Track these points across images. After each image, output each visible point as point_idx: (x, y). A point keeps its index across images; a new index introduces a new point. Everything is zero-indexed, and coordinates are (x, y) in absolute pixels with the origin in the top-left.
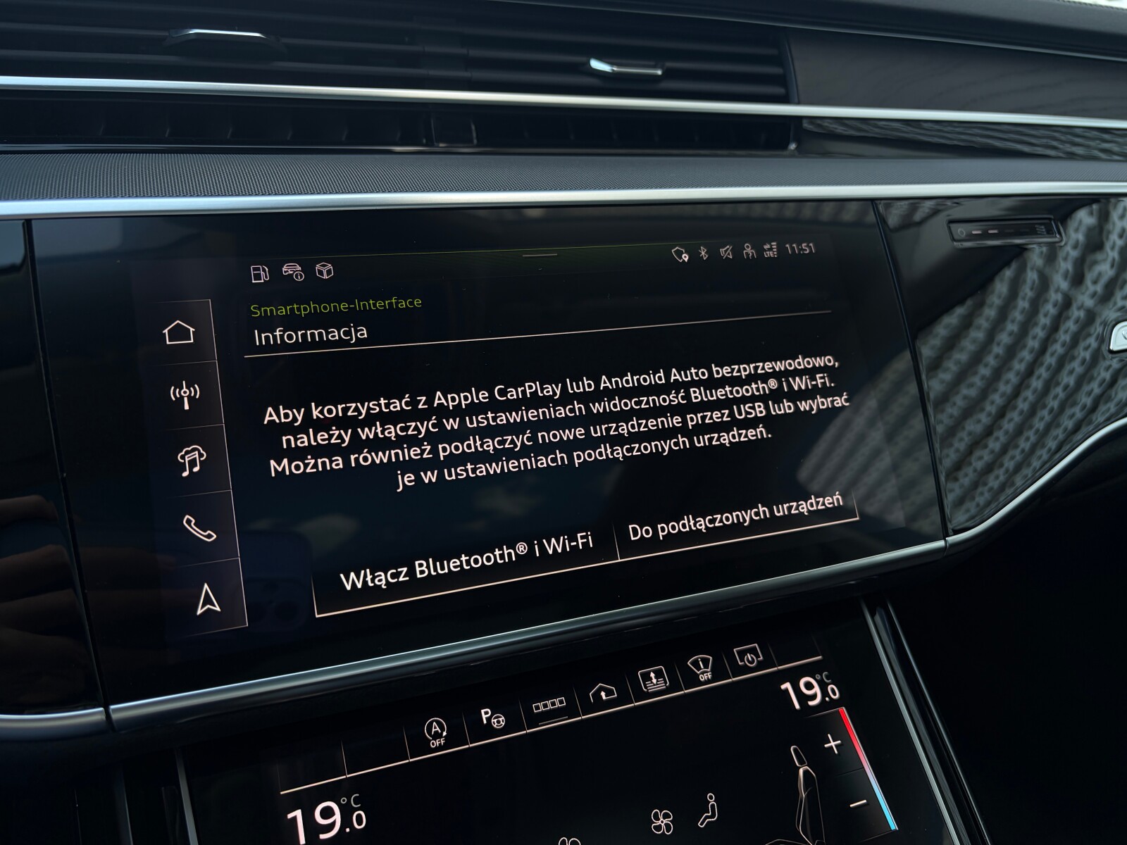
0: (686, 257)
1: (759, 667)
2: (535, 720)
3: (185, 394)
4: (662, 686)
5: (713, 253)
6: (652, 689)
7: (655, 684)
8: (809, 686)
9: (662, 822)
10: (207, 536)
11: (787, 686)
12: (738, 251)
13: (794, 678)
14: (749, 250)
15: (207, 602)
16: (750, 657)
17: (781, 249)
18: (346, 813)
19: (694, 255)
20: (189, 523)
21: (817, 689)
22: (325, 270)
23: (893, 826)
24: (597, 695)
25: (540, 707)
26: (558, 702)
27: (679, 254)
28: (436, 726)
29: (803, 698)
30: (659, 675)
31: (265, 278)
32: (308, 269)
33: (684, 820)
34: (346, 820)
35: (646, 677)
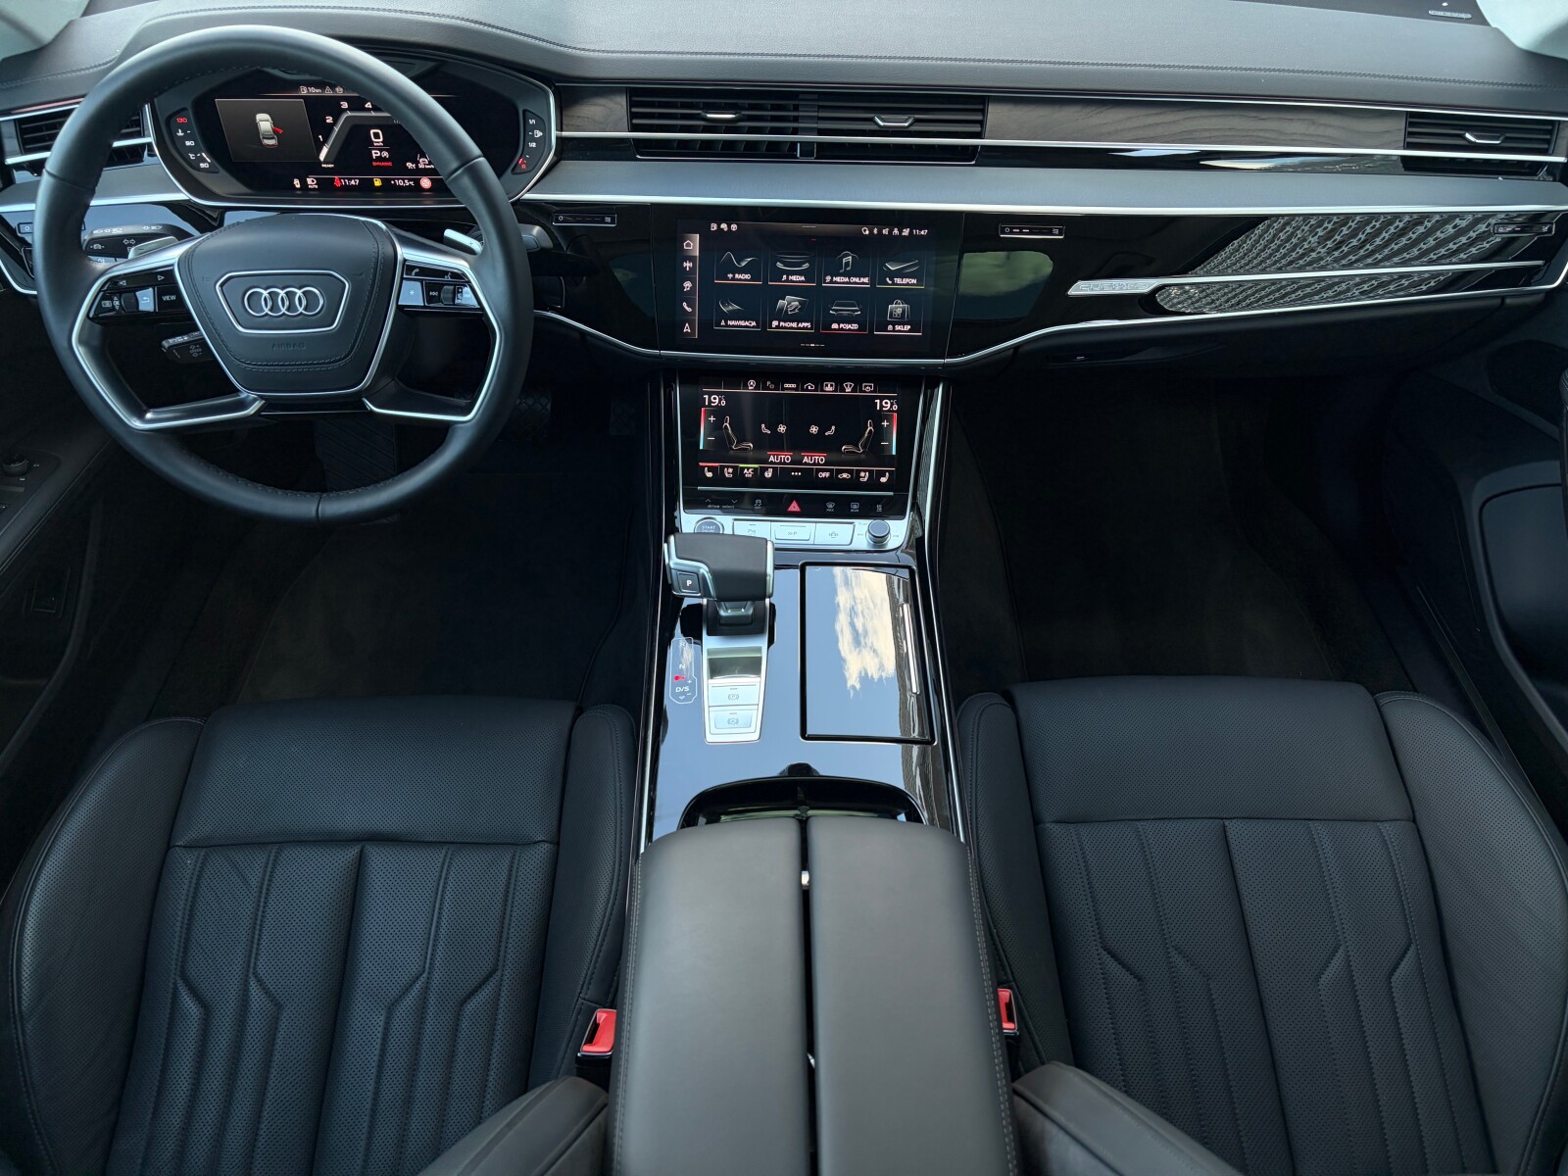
0: (867, 232)
1: (871, 392)
2: (784, 389)
3: (688, 265)
4: (831, 389)
5: (880, 232)
6: (827, 389)
7: (829, 388)
8: (886, 403)
9: (814, 430)
10: (689, 310)
11: (878, 401)
12: (890, 232)
13: (882, 399)
14: (896, 231)
15: (687, 329)
16: (868, 388)
17: (911, 232)
18: (720, 400)
19: (871, 231)
20: (685, 304)
21: (889, 405)
22: (734, 227)
23: (894, 453)
24: (807, 387)
25: (787, 386)
26: (794, 386)
27: (865, 230)
28: (752, 382)
29: (881, 406)
30: (832, 385)
31: (715, 228)
32: (729, 226)
33: (821, 432)
34: (720, 402)
35: (827, 385)
